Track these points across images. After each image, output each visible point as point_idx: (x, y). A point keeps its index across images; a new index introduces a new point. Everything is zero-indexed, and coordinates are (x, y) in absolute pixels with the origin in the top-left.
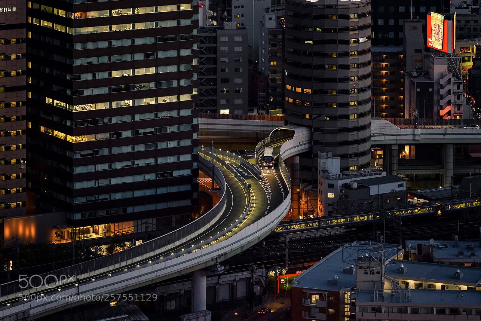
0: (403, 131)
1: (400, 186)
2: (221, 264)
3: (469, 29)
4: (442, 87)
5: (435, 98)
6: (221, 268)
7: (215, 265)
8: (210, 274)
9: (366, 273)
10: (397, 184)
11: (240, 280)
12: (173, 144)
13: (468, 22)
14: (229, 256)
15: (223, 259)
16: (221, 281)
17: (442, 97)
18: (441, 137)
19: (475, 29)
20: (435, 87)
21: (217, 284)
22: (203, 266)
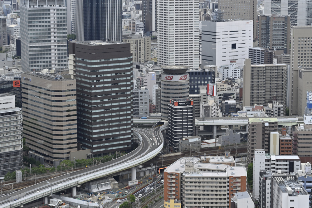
0: (200, 122)
1: (199, 139)
2: (141, 165)
3: (221, 88)
4: (212, 107)
5: (210, 111)
6: (141, 166)
7: (139, 165)
8: (137, 168)
9: (188, 167)
10: (198, 139)
11: (147, 170)
12: (125, 127)
13: (221, 86)
14: (143, 163)
15: (141, 163)
16: (141, 170)
17: (212, 110)
18: (212, 123)
19: (223, 88)
20: (210, 107)
21: (140, 171)
22: (135, 166)
